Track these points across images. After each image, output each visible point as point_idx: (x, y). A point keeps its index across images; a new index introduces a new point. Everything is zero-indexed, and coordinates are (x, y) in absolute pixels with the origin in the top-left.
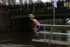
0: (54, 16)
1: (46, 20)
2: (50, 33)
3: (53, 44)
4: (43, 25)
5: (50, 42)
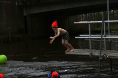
1: (93, 14)
2: (102, 37)
3: (108, 58)
4: (87, 22)
5: (101, 53)
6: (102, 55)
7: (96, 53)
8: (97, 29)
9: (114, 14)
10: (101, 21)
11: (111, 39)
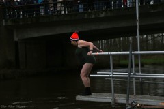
0: (138, 24)
1: (117, 39)
2: (129, 75)
3: (138, 107)
4: (107, 53)
5: (128, 100)
6: (130, 102)
7: (122, 99)
8: (123, 62)
9: (147, 40)
10: (128, 52)
11: (142, 78)
